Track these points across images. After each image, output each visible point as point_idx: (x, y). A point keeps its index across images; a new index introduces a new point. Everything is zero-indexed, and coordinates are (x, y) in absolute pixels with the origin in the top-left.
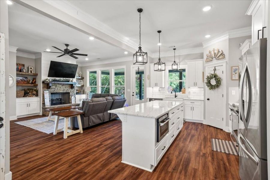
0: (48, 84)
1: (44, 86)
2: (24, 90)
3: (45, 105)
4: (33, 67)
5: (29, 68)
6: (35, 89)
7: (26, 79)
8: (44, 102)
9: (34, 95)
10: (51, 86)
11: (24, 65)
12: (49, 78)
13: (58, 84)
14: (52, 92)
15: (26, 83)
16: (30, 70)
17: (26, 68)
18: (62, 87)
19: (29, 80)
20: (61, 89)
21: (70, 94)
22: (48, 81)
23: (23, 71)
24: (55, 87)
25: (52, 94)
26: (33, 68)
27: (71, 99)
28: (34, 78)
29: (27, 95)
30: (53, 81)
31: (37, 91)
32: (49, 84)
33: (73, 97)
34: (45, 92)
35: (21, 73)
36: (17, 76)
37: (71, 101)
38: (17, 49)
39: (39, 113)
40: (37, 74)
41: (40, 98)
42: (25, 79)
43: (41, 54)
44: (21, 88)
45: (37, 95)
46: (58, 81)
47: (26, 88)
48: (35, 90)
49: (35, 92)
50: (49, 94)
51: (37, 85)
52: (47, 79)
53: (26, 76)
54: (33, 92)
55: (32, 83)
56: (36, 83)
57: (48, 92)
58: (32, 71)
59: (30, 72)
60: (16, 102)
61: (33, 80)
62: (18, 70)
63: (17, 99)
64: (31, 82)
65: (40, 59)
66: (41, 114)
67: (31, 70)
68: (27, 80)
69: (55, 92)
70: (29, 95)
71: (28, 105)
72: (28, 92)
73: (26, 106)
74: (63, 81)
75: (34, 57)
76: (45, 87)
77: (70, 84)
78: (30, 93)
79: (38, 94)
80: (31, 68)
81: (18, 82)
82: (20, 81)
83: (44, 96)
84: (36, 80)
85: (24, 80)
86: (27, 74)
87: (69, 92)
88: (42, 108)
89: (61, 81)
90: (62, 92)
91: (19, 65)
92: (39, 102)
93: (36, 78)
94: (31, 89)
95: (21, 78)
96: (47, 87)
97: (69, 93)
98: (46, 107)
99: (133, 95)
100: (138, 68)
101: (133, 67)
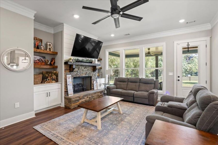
0: (71, 66)
1: (65, 69)
2: (42, 74)
3: (68, 93)
4: (52, 43)
5: (47, 44)
6: (55, 72)
7: (44, 59)
8: (67, 89)
9: (53, 79)
10: (74, 69)
11: (41, 41)
12: (73, 58)
13: (81, 65)
14: (75, 76)
15: (44, 64)
16: (48, 47)
17: (43, 44)
18: (85, 69)
19: (47, 60)
20: (84, 72)
21: (92, 79)
22: (71, 61)
23: (41, 48)
24: (78, 69)
25: (74, 78)
26: (52, 45)
27: (93, 85)
28: (52, 58)
29: (46, 80)
30: (77, 61)
31: (57, 75)
32: (73, 65)
33: (95, 82)
34: (67, 76)
35: (38, 50)
36: (34, 55)
37: (93, 87)
38: (35, 14)
39: (60, 104)
40: (57, 53)
41: (61, 84)
42: (42, 59)
43: (63, 25)
44: (38, 71)
45: (57, 81)
46: (81, 62)
47: (44, 71)
48: (55, 74)
49: (54, 77)
50: (72, 79)
51: (57, 67)
52: (70, 59)
53: (44, 55)
54: (53, 77)
55: (51, 64)
56: (56, 65)
57: (70, 76)
58: (51, 49)
59: (48, 50)
60: (33, 91)
61: (52, 61)
62: (35, 47)
63: (34, 87)
64: (49, 63)
65: (62, 32)
66: (63, 105)
67: (50, 47)
68: (45, 61)
69: (78, 76)
70: (48, 80)
71: (48, 95)
72: (47, 76)
73: (46, 95)
74: (86, 62)
75: (52, 31)
76: (67, 70)
77: (92, 66)
78: (49, 77)
79: (58, 79)
80: (50, 45)
81: (35, 63)
82: (38, 61)
83: (66, 81)
84: (55, 60)
85: (42, 61)
86: (45, 52)
87: (91, 75)
88: (65, 98)
89: (84, 62)
90: (85, 76)
91: (36, 40)
92: (60, 90)
93: (55, 58)
94: (50, 73)
95: (38, 58)
96: (70, 70)
97: (91, 77)
98: (69, 96)
99: (179, 80)
100: (188, 45)
101: (178, 44)
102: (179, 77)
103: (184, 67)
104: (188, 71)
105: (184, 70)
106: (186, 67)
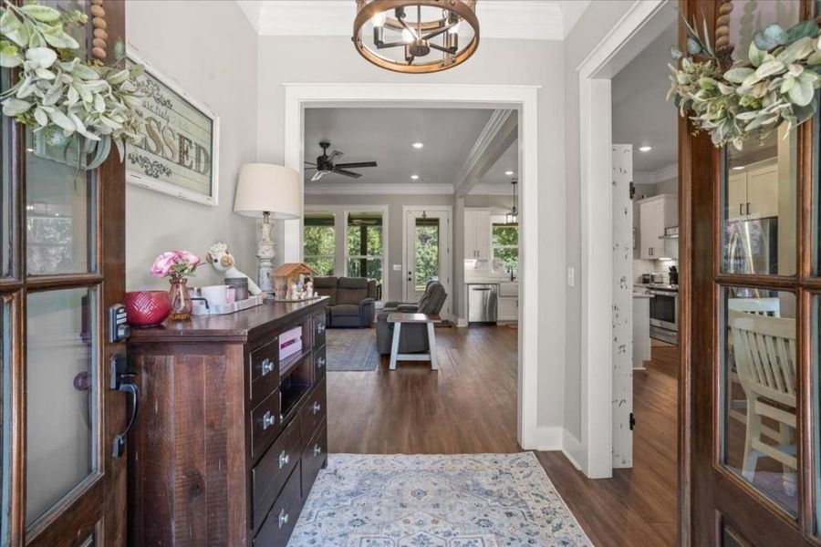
99: (410, 279)
100: (424, 215)
101: (409, 212)
102: (410, 273)
103: (423, 253)
104: (431, 267)
105: (422, 263)
106: (428, 254)
